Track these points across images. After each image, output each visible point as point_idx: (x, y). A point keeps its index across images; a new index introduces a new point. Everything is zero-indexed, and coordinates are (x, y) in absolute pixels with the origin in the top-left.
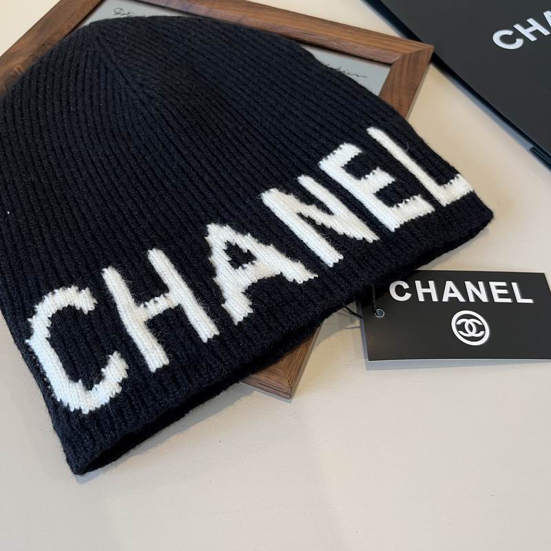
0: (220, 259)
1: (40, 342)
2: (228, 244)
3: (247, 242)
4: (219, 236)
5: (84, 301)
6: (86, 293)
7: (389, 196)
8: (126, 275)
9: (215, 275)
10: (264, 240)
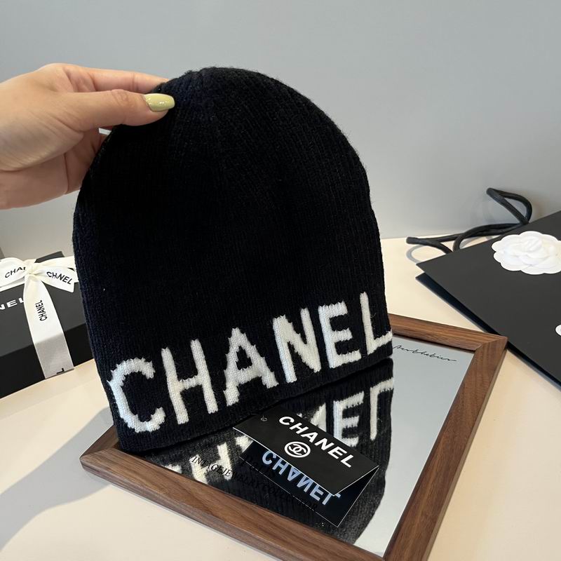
0: (232, 358)
1: (116, 383)
2: (240, 347)
3: (252, 351)
4: (238, 339)
5: (148, 370)
6: (150, 365)
7: (342, 348)
8: (175, 358)
9: (225, 368)
10: (261, 352)
